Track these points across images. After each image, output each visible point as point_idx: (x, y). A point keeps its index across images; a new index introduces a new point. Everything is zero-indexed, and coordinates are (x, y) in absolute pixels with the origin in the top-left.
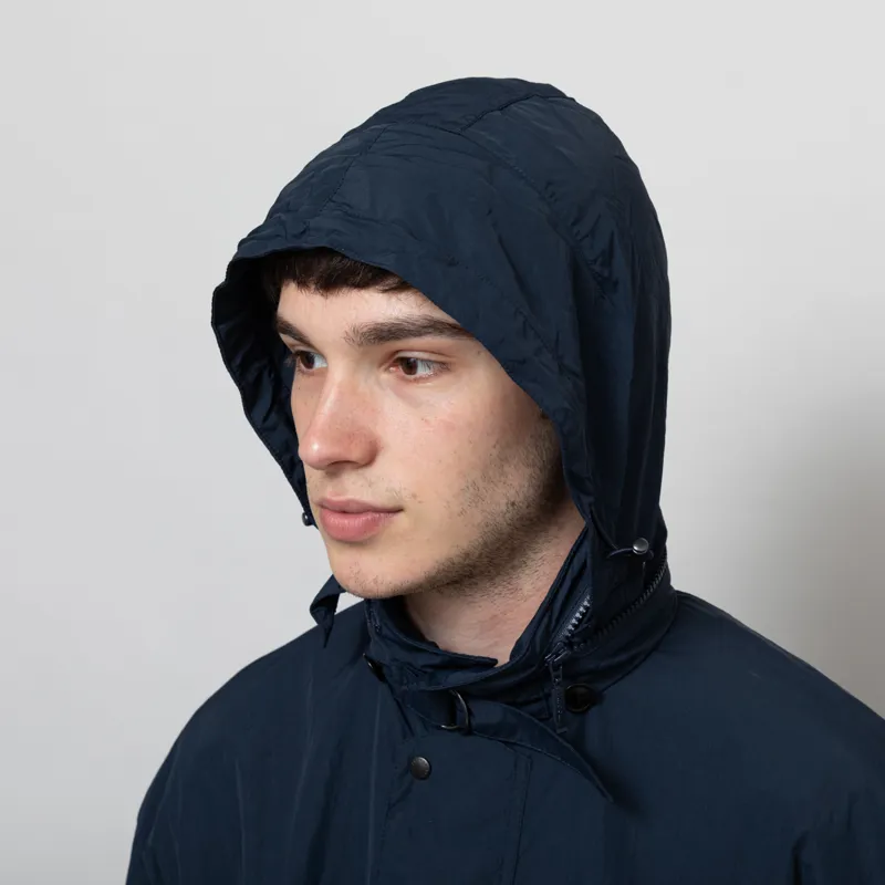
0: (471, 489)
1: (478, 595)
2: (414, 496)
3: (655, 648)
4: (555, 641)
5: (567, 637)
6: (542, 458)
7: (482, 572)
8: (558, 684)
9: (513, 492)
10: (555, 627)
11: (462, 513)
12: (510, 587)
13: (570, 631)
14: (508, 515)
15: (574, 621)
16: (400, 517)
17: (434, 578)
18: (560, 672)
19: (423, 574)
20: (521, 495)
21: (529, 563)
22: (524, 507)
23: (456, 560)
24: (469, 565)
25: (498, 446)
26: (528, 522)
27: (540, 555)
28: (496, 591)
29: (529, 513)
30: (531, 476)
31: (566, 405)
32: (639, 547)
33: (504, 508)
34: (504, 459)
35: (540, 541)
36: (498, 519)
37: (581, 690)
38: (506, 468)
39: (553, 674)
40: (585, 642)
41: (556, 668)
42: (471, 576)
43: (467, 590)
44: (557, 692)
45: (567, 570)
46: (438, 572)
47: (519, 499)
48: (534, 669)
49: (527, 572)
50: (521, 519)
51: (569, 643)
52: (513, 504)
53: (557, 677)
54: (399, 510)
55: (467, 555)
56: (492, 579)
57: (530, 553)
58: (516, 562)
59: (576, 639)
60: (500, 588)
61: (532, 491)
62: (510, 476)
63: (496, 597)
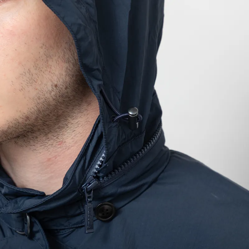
0: (28, 75)
1: (38, 146)
3: (155, 181)
4: (88, 175)
5: (95, 173)
6: (74, 57)
7: (39, 130)
8: (90, 202)
9: (55, 78)
10: (88, 167)
11: (21, 90)
12: (59, 140)
13: (97, 169)
14: (53, 93)
15: (99, 163)
17: (6, 131)
18: (92, 195)
20: (61, 80)
21: (69, 125)
22: (64, 89)
23: (20, 120)
24: (29, 125)
25: (44, 47)
26: (67, 99)
27: (76, 121)
28: (50, 143)
29: (67, 93)
30: (67, 68)
31: (80, 21)
32: (132, 112)
33: (50, 89)
34: (48, 57)
35: (76, 112)
36: (46, 95)
37: (107, 207)
38: (50, 62)
39: (87, 195)
40: (107, 176)
41: (89, 192)
42: (32, 131)
43: (31, 141)
44: (89, 207)
45: (94, 133)
47: (60, 83)
48: (76, 193)
49: (68, 131)
50: (62, 96)
51: (97, 177)
52: (56, 86)
53: (89, 197)
55: (27, 118)
56: (46, 135)
57: (69, 119)
58: (60, 125)
59: (101, 175)
60: (52, 141)
61: (68, 78)
62: (53, 68)
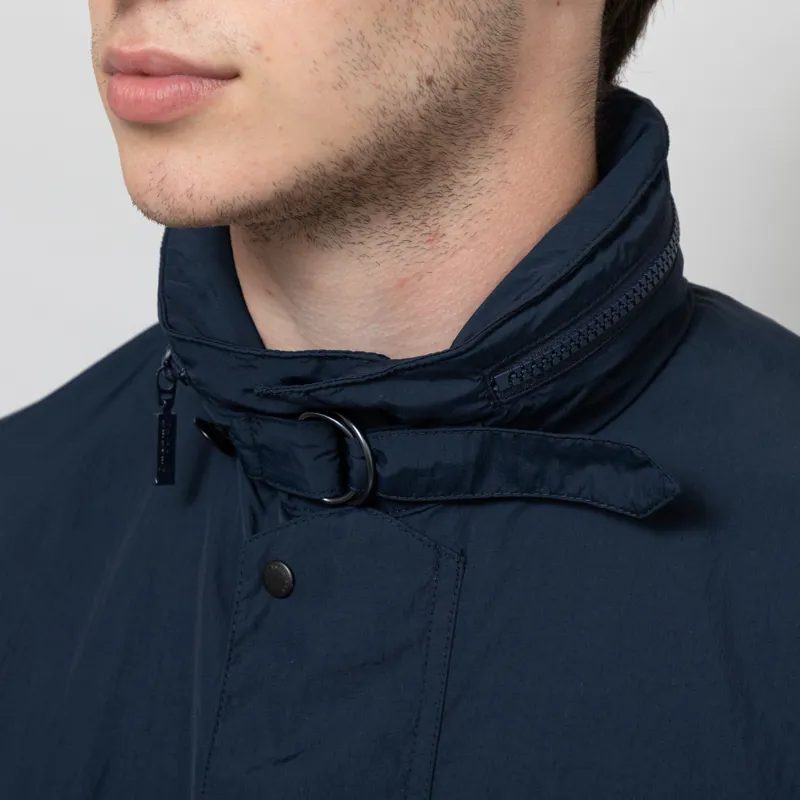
0: (357, 46)
1: (372, 243)
2: (258, 48)
7: (375, 197)
9: (428, 59)
11: (340, 85)
12: (427, 230)
14: (421, 101)
16: (234, 89)
19: (272, 188)
20: (444, 67)
21: (456, 190)
22: (449, 88)
23: (330, 168)
24: (353, 181)
26: (455, 118)
27: (474, 179)
28: (403, 236)
33: (413, 86)
35: (474, 154)
36: (403, 105)
38: (417, 16)
42: (357, 201)
43: (353, 231)
46: (296, 187)
47: (440, 73)
50: (445, 110)
52: (430, 81)
54: (232, 75)
55: (349, 163)
56: (393, 213)
57: (457, 173)
58: (433, 187)
60: (409, 231)
61: (460, 61)
62: (423, 30)
63: (403, 247)
